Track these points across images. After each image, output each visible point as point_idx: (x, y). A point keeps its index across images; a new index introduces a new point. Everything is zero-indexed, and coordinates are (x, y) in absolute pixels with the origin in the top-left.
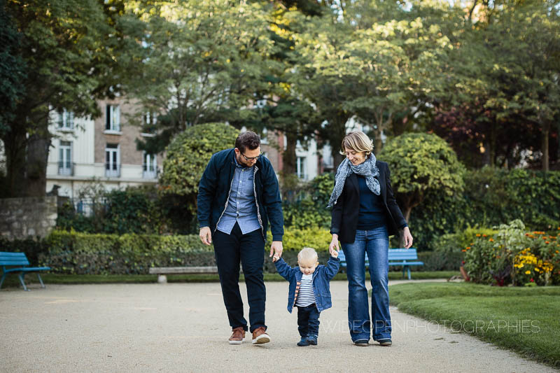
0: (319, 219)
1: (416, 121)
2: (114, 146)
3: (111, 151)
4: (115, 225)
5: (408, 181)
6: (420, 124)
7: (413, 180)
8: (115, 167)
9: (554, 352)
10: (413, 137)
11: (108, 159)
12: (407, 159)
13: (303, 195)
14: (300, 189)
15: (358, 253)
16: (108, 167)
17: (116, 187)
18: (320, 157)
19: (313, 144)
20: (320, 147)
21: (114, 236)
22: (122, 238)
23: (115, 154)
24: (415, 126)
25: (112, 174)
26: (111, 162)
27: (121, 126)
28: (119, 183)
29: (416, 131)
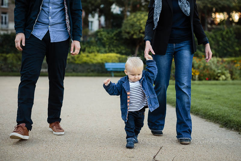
0: (98, 49)
1: (143, 6)
2: (5, 13)
3: (4, 16)
4: (5, 50)
5: (138, 33)
6: (145, 8)
7: (140, 33)
8: (6, 23)
9: (195, 109)
10: (141, 14)
11: (2, 19)
12: (138, 23)
13: (91, 38)
14: (89, 36)
15: (165, 63)
16: (2, 23)
17: (6, 32)
18: (100, 21)
19: (97, 15)
20: (99, 16)
21: (4, 55)
22: (8, 56)
23: (5, 17)
24: (143, 9)
25: (4, 26)
26: (4, 21)
27: (9, 4)
28: (7, 30)
29: (143, 11)
